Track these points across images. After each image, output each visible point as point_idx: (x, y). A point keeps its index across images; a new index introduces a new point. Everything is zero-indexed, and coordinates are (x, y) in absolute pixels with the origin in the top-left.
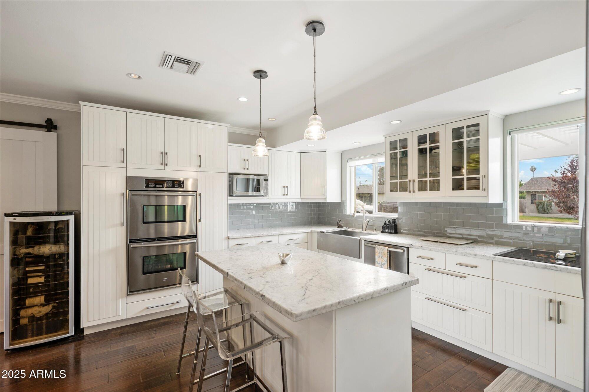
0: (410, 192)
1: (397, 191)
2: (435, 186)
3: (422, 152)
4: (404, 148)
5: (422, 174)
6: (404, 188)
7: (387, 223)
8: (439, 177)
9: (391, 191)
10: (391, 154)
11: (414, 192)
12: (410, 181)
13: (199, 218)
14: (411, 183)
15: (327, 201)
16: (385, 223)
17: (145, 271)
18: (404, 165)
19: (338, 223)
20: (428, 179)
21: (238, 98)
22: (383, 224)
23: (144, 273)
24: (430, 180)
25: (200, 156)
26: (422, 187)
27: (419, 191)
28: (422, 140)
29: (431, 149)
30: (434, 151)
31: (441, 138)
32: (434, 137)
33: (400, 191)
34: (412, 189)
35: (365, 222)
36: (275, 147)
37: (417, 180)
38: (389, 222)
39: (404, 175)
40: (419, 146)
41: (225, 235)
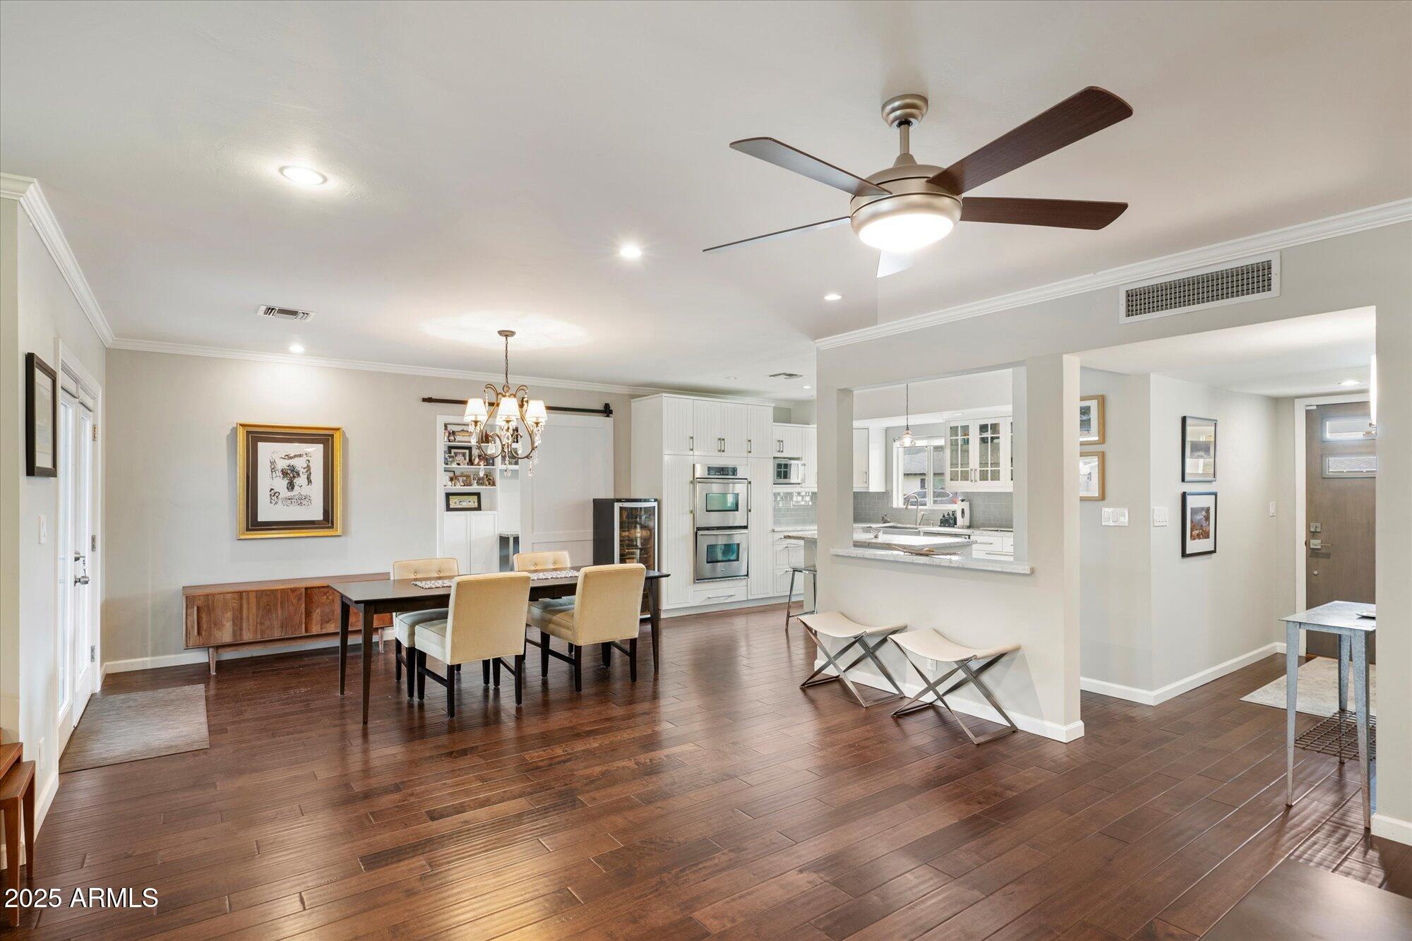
0: (972, 481)
1: (958, 480)
2: (996, 476)
3: (984, 440)
4: (965, 435)
5: (983, 463)
6: (965, 477)
7: (946, 516)
8: (999, 467)
9: (951, 480)
10: (951, 440)
11: (976, 481)
12: (972, 470)
13: (749, 508)
14: (973, 472)
15: (870, 491)
16: (944, 516)
17: (709, 560)
18: (966, 452)
19: (883, 518)
20: (989, 469)
21: (802, 387)
22: (942, 517)
23: (708, 562)
24: (991, 470)
25: (750, 441)
26: (984, 477)
27: (981, 480)
28: (983, 428)
29: (992, 439)
30: (995, 441)
31: (1002, 429)
32: (995, 427)
33: (961, 480)
34: (973, 479)
35: (920, 515)
36: (809, 424)
37: (978, 469)
38: (948, 515)
39: (965, 463)
40: (981, 435)
41: (771, 527)
